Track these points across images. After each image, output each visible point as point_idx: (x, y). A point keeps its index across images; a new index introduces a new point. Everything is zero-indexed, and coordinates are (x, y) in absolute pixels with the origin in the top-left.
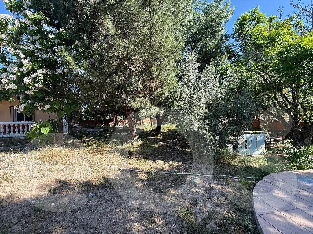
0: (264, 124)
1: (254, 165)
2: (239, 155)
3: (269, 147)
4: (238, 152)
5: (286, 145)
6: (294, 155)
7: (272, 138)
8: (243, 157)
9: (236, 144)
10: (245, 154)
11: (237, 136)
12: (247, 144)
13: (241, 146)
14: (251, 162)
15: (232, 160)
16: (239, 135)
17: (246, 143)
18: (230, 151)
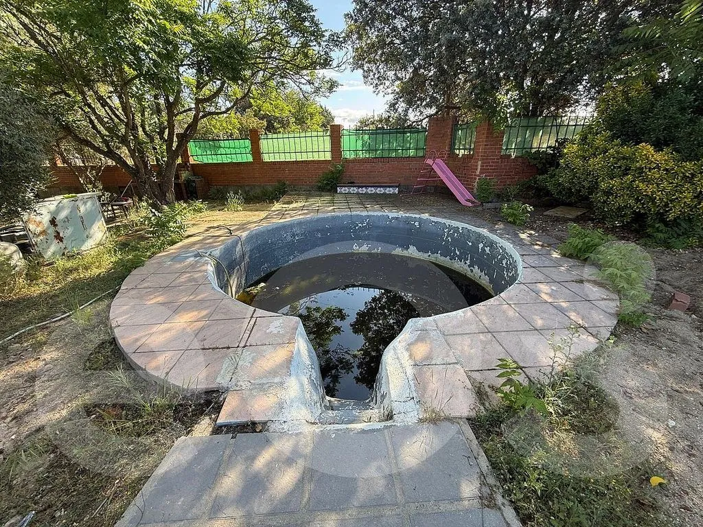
0: (87, 177)
1: (95, 272)
2: (47, 265)
3: (114, 224)
4: (40, 255)
5: (143, 213)
6: (157, 225)
7: (114, 203)
8: (61, 263)
9: (25, 237)
10: (63, 254)
11: (17, 214)
12: (59, 229)
13: (41, 237)
14: (86, 268)
15: (29, 285)
16: (24, 209)
17: (55, 225)
18: (13, 263)
